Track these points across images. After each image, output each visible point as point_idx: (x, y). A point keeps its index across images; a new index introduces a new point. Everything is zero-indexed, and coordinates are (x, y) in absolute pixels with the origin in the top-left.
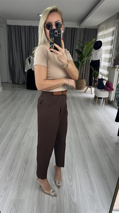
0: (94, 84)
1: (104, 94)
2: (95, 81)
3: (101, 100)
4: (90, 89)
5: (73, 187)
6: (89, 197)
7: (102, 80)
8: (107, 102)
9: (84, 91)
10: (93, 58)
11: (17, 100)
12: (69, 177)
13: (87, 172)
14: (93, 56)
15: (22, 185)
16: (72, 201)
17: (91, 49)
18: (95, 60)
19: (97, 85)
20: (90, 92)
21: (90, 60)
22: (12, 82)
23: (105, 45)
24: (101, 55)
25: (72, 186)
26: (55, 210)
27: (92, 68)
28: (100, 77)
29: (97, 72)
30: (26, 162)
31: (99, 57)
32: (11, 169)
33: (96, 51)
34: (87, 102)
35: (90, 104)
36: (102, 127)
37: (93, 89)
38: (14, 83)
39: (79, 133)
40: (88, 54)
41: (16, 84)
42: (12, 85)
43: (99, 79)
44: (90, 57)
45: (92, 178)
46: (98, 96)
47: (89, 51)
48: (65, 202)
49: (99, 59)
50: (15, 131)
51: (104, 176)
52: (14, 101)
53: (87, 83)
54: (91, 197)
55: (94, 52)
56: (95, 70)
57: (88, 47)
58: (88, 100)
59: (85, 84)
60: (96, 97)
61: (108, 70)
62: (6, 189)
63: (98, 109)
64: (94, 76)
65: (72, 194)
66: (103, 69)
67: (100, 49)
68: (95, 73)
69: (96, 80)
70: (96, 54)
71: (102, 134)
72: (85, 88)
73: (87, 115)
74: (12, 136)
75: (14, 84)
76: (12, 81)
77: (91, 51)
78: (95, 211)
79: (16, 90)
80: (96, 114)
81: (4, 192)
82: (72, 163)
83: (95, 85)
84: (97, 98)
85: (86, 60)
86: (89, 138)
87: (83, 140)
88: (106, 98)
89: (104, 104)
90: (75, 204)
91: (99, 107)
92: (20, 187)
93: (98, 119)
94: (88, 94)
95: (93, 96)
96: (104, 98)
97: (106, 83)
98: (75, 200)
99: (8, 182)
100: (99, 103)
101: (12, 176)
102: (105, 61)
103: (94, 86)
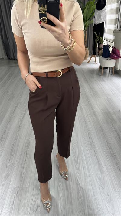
0: (98, 53)
1: (110, 63)
2: (100, 49)
3: (107, 70)
4: (94, 58)
5: (80, 170)
6: (98, 180)
7: (107, 46)
8: (113, 72)
9: (87, 61)
10: (96, 21)
11: (14, 77)
12: (75, 159)
13: (95, 152)
14: (96, 18)
15: (24, 171)
16: (80, 186)
17: (93, 11)
18: (99, 23)
19: (102, 53)
20: (95, 62)
21: (92, 23)
22: (7, 58)
23: (110, 4)
24: (105, 17)
25: (78, 169)
26: (61, 197)
27: (95, 33)
28: (105, 43)
29: (101, 38)
30: (27, 145)
31: (103, 19)
32: (11, 155)
33: (99, 11)
34: (91, 74)
35: (95, 76)
36: (108, 101)
37: (98, 58)
38: (9, 58)
39: (84, 109)
40: (90, 16)
41: (12, 59)
42: (8, 61)
43: (104, 46)
44: (92, 21)
45: (100, 158)
46: (103, 66)
47: (91, 12)
48: (71, 187)
49: (103, 22)
50: (13, 113)
51: (113, 155)
52: (11, 79)
53: (90, 52)
54: (100, 179)
55: (97, 13)
56: (98, 36)
57: (90, 8)
58: (92, 71)
59: (88, 53)
60: (101, 67)
61: (114, 35)
62: (7, 177)
63: (104, 81)
64: (98, 42)
65: (79, 178)
66: (108, 33)
67: (103, 9)
68: (99, 40)
69: (100, 47)
70: (100, 15)
71: (109, 110)
72: (89, 58)
73: (91, 89)
74: (11, 118)
75: (9, 60)
76: (7, 56)
77: (93, 13)
78: (106, 195)
79: (12, 66)
80: (102, 86)
81: (6, 180)
82: (78, 143)
83: (100, 54)
84: (103, 68)
85: (88, 25)
86: (95, 114)
87: (88, 117)
88: (112, 68)
89: (110, 75)
90: (83, 189)
91: (105, 79)
92: (22, 173)
93: (104, 92)
94: (91, 64)
95: (97, 66)
96: (110, 68)
97: (112, 50)
98: (83, 184)
99: (9, 169)
100: (104, 73)
101: (13, 162)
102: (110, 23)
103: (98, 55)
